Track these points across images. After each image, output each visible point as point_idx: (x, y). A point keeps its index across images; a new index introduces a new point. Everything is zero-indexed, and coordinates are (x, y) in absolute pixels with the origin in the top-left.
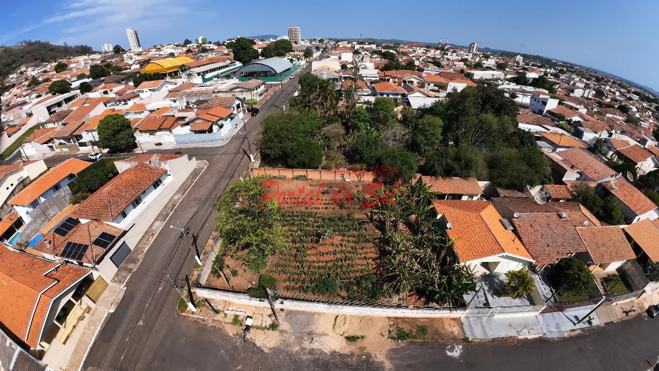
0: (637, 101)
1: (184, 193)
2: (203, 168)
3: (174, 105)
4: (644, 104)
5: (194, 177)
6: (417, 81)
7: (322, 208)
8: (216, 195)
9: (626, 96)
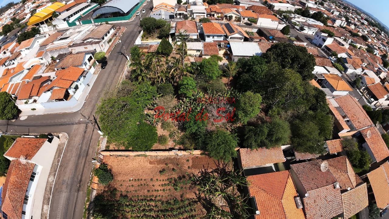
0: (367, 26)
1: (55, 175)
2: (64, 144)
3: (42, 62)
4: (371, 28)
5: (59, 156)
6: (236, 16)
7: (161, 190)
8: (78, 179)
9: (361, 22)
